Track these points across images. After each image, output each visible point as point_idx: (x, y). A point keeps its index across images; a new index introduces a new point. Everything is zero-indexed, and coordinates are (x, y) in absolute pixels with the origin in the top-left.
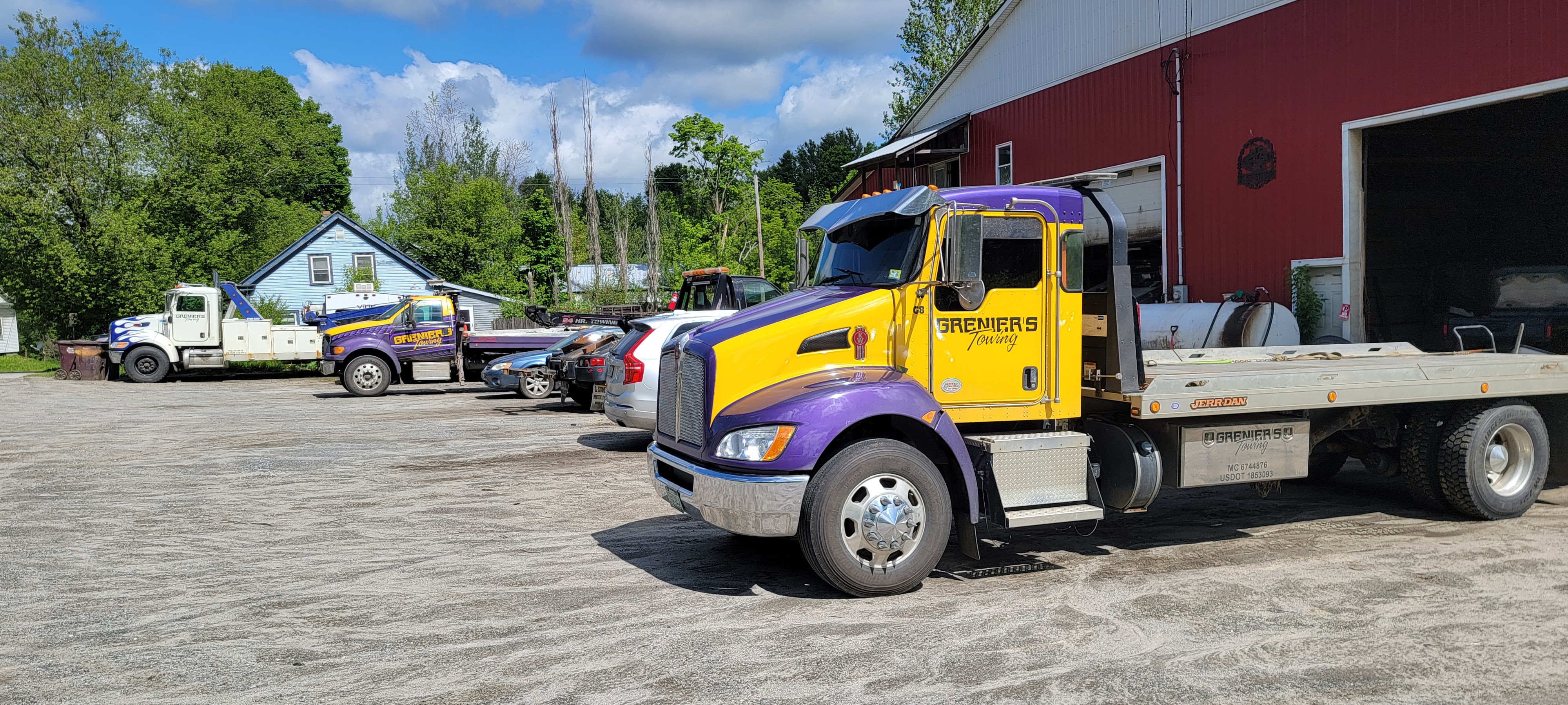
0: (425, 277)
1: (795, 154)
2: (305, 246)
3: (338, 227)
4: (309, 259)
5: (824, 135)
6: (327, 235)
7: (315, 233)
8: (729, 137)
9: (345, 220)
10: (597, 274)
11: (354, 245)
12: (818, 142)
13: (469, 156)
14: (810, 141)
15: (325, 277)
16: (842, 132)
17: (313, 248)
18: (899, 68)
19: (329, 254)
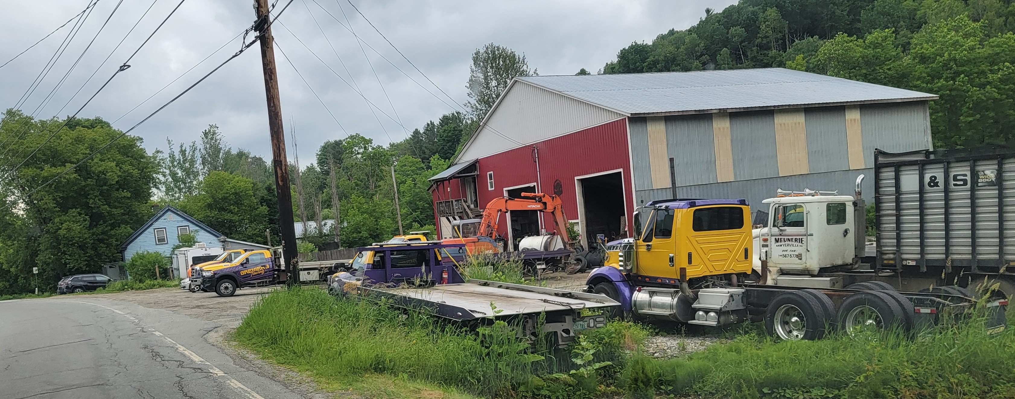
0: (218, 237)
1: (422, 131)
2: (152, 224)
3: (169, 213)
4: (154, 231)
5: (441, 117)
6: (163, 218)
7: (157, 217)
8: (376, 145)
9: (172, 209)
10: (305, 227)
11: (178, 221)
12: (437, 122)
13: (209, 155)
14: (431, 122)
15: (163, 240)
16: (453, 114)
17: (156, 225)
18: (468, 104)
19: (165, 228)
